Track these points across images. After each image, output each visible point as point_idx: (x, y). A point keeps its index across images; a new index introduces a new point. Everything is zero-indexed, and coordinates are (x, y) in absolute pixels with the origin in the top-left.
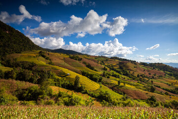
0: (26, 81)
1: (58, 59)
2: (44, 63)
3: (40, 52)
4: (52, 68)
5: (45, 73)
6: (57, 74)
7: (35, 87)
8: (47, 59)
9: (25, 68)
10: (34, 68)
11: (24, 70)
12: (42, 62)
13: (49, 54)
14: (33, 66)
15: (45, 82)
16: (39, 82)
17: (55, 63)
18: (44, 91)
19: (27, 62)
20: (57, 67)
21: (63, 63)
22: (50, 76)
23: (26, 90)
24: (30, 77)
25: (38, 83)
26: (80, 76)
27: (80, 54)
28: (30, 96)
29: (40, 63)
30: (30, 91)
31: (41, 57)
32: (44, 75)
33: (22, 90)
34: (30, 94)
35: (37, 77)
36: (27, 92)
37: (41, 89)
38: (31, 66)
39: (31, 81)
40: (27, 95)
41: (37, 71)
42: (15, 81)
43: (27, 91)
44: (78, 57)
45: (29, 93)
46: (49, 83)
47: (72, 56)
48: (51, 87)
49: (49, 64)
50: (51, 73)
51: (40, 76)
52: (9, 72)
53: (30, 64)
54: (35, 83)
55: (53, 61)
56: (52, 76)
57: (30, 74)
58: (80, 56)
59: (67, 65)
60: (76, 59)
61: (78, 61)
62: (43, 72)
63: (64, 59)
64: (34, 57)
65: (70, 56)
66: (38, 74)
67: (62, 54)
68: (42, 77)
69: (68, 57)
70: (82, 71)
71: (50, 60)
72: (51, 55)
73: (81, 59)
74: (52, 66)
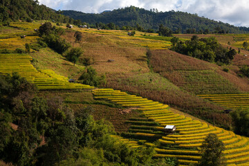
2: (61, 78)
3: (43, 30)
4: (98, 100)
5: (67, 123)
6: (118, 127)
8: (72, 57)
10: (18, 101)
13: (78, 36)
17: (109, 75)
20: (117, 95)
21: (144, 74)
22: (86, 135)
24: (7, 140)
26: (227, 137)
27: (221, 29)
29: (46, 79)
31: (46, 52)
32: (61, 133)
35: (32, 140)
39: (11, 155)
41: (34, 112)
44: (213, 45)
49: (83, 79)
50: (92, 122)
51: (47, 135)
53: (5, 85)
55: (101, 69)
56: (96, 134)
58: (223, 42)
59: (161, 83)
60: (206, 57)
61: (213, 67)
62: (59, 117)
63: (150, 58)
64: (19, 52)
65: (173, 41)
66: (39, 128)
67: (138, 33)
68: (54, 141)
69: (169, 44)
70: (234, 115)
71: (86, 63)
72: (90, 39)
73: (231, 54)
74: (96, 90)
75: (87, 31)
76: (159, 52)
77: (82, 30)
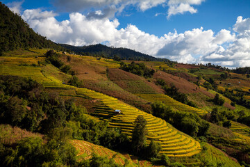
0: (13, 125)
1: (91, 70)
2: (57, 81)
3: (49, 54)
4: (78, 95)
5: (60, 107)
6: (89, 110)
7: (35, 139)
8: (65, 70)
9: (12, 93)
10: (32, 94)
11: (8, 97)
12: (52, 78)
13: (69, 59)
14: (31, 88)
15: (59, 130)
16: (45, 128)
17: (85, 81)
18: (56, 152)
19: (16, 78)
20: (89, 93)
21: (105, 81)
22: (71, 114)
23: (14, 146)
24: (24, 116)
25: (41, 132)
26: (148, 117)
27: (148, 58)
28: (23, 162)
30: (23, 151)
31: (50, 67)
32: (55, 112)
33: (4, 145)
34: (21, 158)
35: (39, 116)
36: (15, 152)
37: (49, 146)
38: (26, 89)
39: (26, 124)
40: (16, 160)
41: (41, 100)
43: (14, 149)
44: (142, 67)
45: (19, 155)
46: (67, 132)
47: (127, 63)
48: (73, 141)
49: (70, 83)
50: (74, 106)
51: (48, 113)
53: (25, 84)
54: (35, 131)
55: (81, 78)
56: (76, 114)
57: (23, 107)
58: (148, 66)
59: (113, 86)
60: (139, 74)
61: (142, 79)
62: (56, 103)
63: (108, 73)
64: (34, 65)
65: (121, 64)
66: (44, 109)
67: (102, 58)
68: (52, 116)
69: (119, 65)
70: (152, 105)
71: (73, 74)
72: (75, 61)
73: (152, 72)
74: (77, 89)
75: (74, 56)
76: (113, 70)
77: (71, 55)
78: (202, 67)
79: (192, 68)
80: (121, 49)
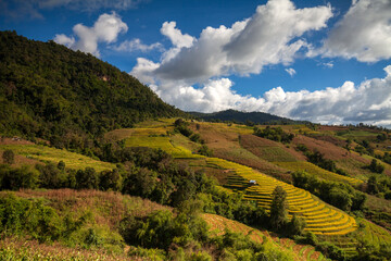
0: (144, 197)
1: (222, 139)
2: (187, 151)
3: (177, 123)
4: (209, 165)
5: (190, 178)
6: (220, 181)
7: (164, 213)
8: (194, 139)
9: (142, 165)
10: (161, 165)
11: (139, 168)
12: (181, 147)
13: (198, 126)
14: (160, 159)
15: (189, 202)
16: (174, 201)
17: (216, 150)
18: (186, 226)
19: (146, 149)
20: (221, 162)
21: (237, 149)
22: (201, 186)
23: (144, 219)
24: (153, 188)
25: (171, 205)
26: (289, 188)
27: (285, 122)
28: (154, 236)
29: (176, 150)
30: (153, 224)
31: (179, 136)
32: (185, 184)
33: (136, 218)
34: (152, 231)
35: (168, 188)
36: (146, 225)
37: (179, 219)
38: (156, 160)
39: (155, 197)
40: (147, 234)
41: (171, 172)
42: (120, 197)
43: (145, 222)
44: (279, 132)
45: (150, 228)
46: (198, 206)
47: (261, 128)
48: (204, 215)
49: (201, 152)
50: (205, 177)
51: (177, 185)
52: (108, 173)
53: (154, 155)
54: (165, 204)
55: (211, 146)
56: (207, 185)
57: (152, 179)
58: (286, 130)
59: (248, 155)
60: (275, 139)
61: (279, 145)
62: (185, 175)
63: (241, 139)
64: (163, 136)
65: (255, 129)
66: (173, 181)
67: (234, 125)
68: (181, 188)
69: (252, 131)
70: (293, 175)
71: (202, 142)
72: (204, 129)
73: (291, 137)
74: (208, 159)
75: (203, 123)
76: (246, 136)
77: (201, 123)
78: (351, 128)
79: (340, 130)
80: (254, 113)
